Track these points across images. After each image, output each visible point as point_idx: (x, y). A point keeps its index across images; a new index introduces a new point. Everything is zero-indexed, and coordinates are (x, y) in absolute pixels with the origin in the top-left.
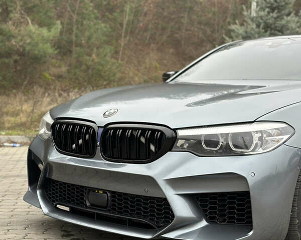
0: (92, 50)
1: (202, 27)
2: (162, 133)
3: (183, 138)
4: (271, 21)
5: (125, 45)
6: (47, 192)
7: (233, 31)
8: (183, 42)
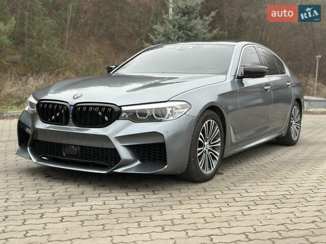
0: (42, 41)
1: (132, 23)
2: (112, 109)
3: (125, 112)
4: (183, 23)
5: (69, 37)
6: (34, 148)
7: (156, 30)
8: (116, 36)
